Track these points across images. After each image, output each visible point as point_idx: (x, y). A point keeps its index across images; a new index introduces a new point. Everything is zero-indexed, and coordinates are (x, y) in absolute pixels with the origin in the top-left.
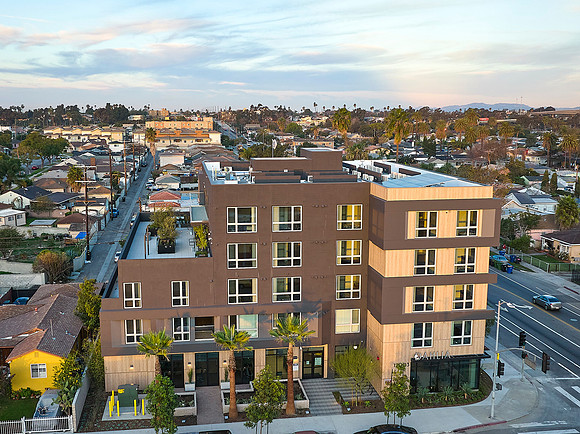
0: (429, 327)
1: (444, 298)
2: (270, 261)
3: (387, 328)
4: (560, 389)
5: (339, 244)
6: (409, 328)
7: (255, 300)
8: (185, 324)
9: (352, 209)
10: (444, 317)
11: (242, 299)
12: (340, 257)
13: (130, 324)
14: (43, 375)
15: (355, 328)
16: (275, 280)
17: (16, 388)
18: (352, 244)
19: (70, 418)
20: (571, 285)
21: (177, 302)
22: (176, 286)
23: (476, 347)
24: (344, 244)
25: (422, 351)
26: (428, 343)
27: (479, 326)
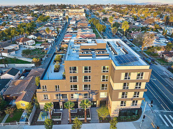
2: (82, 80)
3: (113, 102)
4: (160, 115)
7: (78, 90)
8: (59, 95)
11: (74, 90)
17: (18, 108)
19: (28, 122)
20: (167, 71)
21: (57, 90)
22: (56, 86)
25: (123, 107)
27: (140, 102)
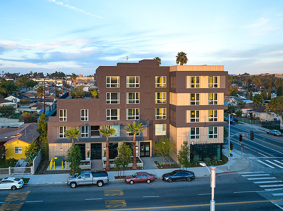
0: (198, 129)
1: (204, 116)
2: (125, 101)
3: (179, 129)
4: (259, 161)
5: (156, 94)
6: (189, 129)
7: (118, 119)
8: (86, 129)
9: (162, 78)
10: (205, 125)
11: (112, 118)
12: (156, 100)
13: (61, 128)
14: (20, 152)
15: (164, 133)
16: (127, 110)
17: (7, 158)
18: (162, 94)
19: (31, 167)
20: (262, 128)
21: (83, 119)
22: (83, 111)
23: (220, 139)
24: (158, 94)
25: (195, 141)
26: (198, 137)
27: (221, 130)
